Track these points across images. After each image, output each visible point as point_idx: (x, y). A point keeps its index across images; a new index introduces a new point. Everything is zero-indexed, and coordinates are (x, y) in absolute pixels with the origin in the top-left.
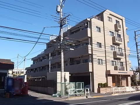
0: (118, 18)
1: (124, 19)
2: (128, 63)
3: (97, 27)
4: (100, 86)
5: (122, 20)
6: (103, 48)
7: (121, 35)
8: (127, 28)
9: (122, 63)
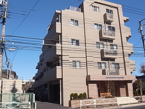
0: (110, 6)
1: (120, 7)
2: (128, 64)
3: (72, 20)
4: (72, 98)
5: (117, 8)
6: (82, 47)
7: (116, 28)
8: (128, 18)
9: (118, 64)
